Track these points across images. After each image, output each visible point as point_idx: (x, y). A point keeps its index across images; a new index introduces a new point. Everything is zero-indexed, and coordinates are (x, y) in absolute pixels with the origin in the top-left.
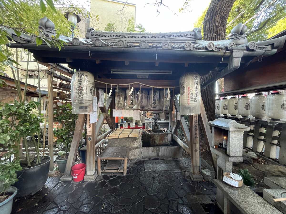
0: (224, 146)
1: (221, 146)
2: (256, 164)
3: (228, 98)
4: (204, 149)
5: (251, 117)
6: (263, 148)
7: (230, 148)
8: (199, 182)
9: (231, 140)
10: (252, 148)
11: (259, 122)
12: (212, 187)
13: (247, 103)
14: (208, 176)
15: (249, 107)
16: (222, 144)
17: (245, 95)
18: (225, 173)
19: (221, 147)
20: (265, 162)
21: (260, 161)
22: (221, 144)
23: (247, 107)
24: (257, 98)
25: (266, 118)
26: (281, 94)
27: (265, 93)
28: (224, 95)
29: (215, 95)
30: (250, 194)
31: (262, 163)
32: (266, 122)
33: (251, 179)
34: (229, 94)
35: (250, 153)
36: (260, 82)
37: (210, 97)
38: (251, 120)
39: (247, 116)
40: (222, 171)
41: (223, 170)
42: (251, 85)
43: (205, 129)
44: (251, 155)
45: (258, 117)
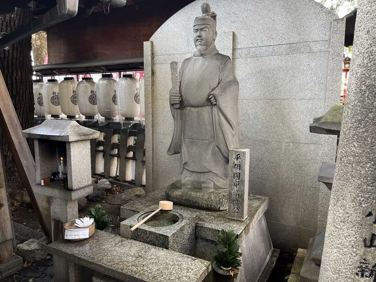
0: (61, 175)
1: (55, 177)
2: (110, 197)
3: (60, 78)
4: (16, 200)
5: (99, 118)
6: (117, 168)
7: (73, 174)
8: (15, 274)
9: (72, 159)
10: (103, 173)
11: (110, 125)
12: (45, 269)
13: (92, 92)
14: (32, 251)
15: (96, 99)
16: (58, 173)
17: (88, 76)
18: (67, 225)
19: (56, 179)
20: (121, 189)
21: (114, 191)
22: (56, 174)
23: (93, 99)
24: (105, 82)
25: (118, 118)
26: (134, 78)
27: (115, 75)
28: (50, 72)
29: (30, 70)
30: (105, 239)
31: (117, 193)
32: (119, 124)
33: (105, 218)
34: (60, 71)
35: (101, 182)
36: (108, 53)
37: (19, 73)
38: (99, 123)
39: (94, 117)
40: (60, 225)
41: (62, 223)
42: (95, 57)
43: (17, 149)
44: (103, 186)
45: (108, 117)
